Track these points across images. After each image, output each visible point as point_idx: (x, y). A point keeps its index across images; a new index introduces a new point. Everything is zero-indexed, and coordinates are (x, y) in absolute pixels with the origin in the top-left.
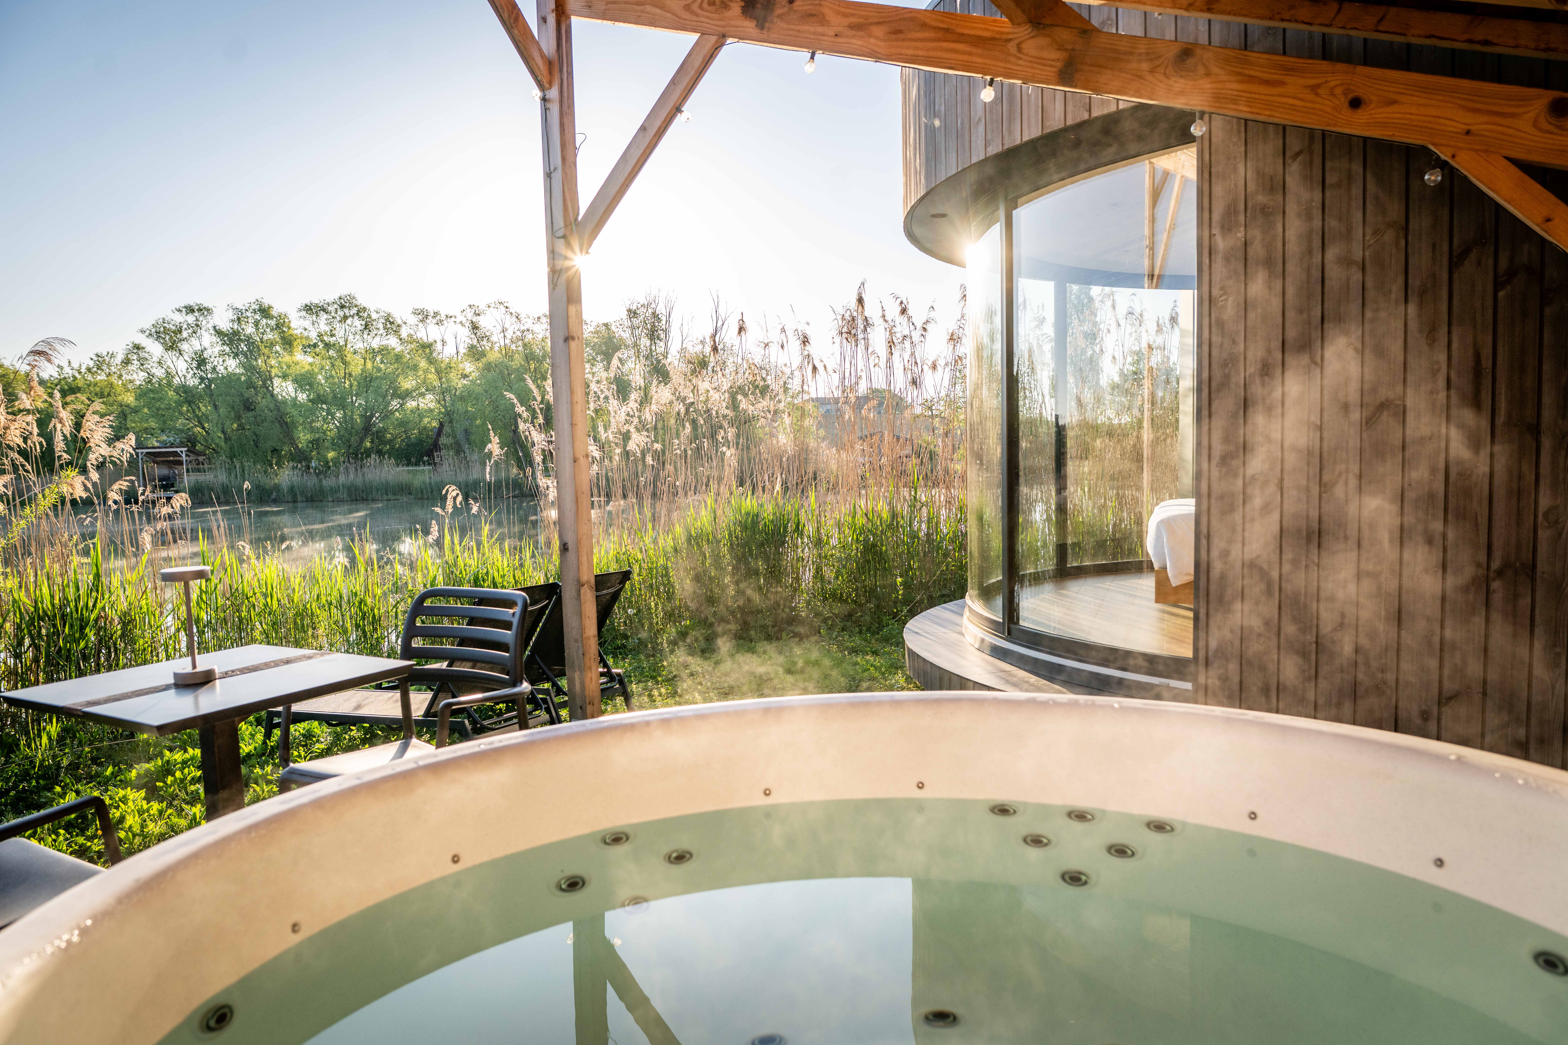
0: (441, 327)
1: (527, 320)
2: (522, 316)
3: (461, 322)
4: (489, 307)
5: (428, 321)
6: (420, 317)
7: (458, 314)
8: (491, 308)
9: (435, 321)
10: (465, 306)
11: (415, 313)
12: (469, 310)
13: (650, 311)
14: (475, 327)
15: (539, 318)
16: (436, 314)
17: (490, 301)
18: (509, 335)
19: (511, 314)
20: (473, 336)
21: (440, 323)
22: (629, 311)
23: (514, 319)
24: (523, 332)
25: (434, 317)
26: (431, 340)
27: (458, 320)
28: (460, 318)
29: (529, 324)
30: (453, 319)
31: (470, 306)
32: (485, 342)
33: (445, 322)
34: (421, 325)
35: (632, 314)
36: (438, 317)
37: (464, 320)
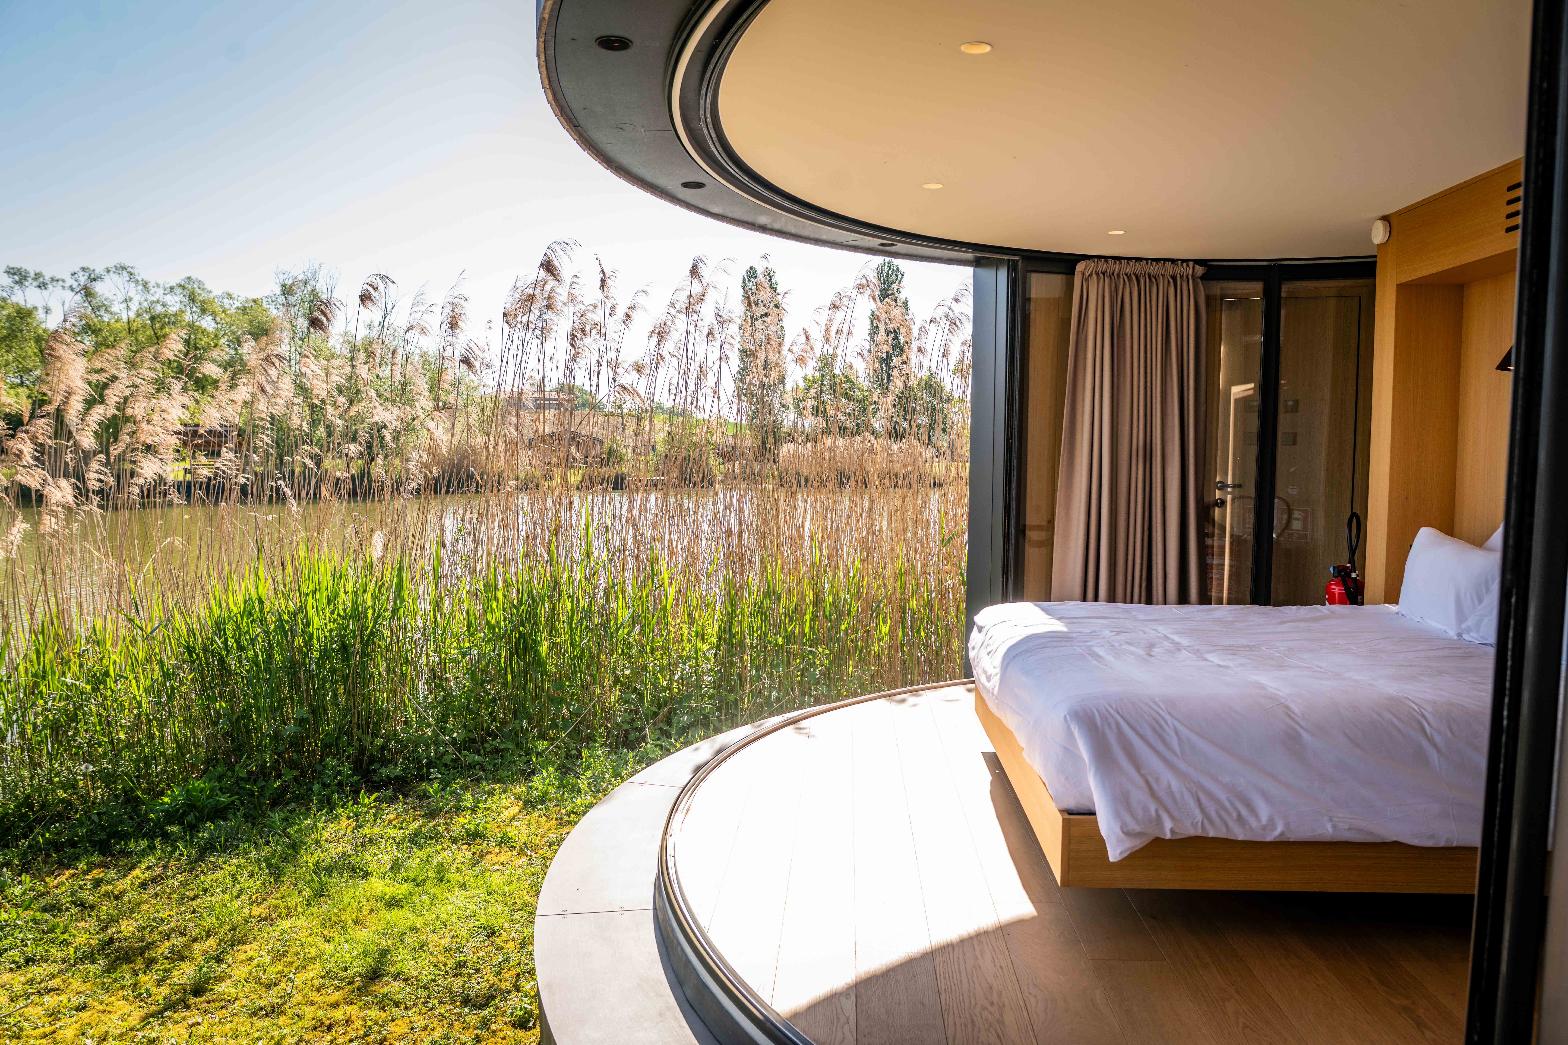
0: (44, 291)
1: (155, 289)
2: (150, 285)
3: (71, 286)
4: (108, 271)
5: (27, 283)
6: (17, 278)
7: (67, 277)
8: (111, 273)
9: (35, 283)
10: (77, 269)
11: (8, 272)
12: (81, 273)
13: (309, 288)
14: (88, 294)
15: (172, 288)
16: (38, 276)
17: (111, 264)
18: (134, 306)
19: (137, 281)
20: (86, 304)
21: (42, 286)
22: (284, 286)
23: (140, 287)
24: (152, 302)
25: (35, 279)
26: (29, 306)
27: (67, 285)
28: (70, 282)
29: (159, 294)
30: (60, 283)
31: (83, 269)
32: (102, 313)
33: (50, 286)
34: (17, 287)
35: (287, 291)
36: (41, 280)
37: (75, 284)
